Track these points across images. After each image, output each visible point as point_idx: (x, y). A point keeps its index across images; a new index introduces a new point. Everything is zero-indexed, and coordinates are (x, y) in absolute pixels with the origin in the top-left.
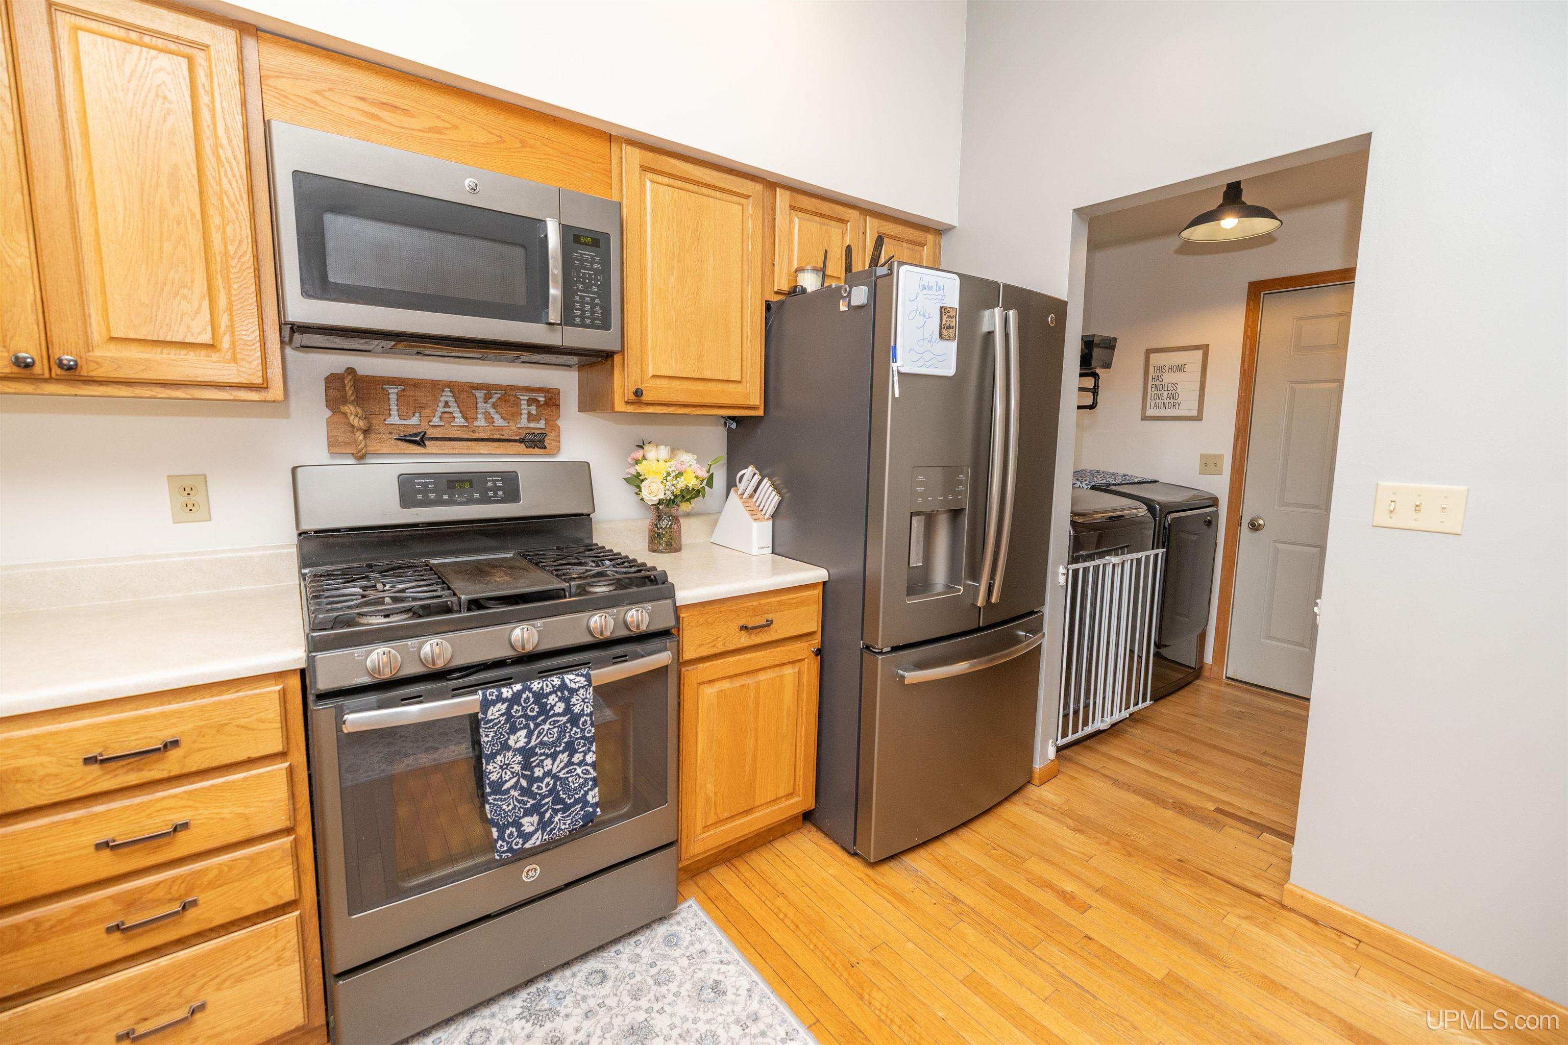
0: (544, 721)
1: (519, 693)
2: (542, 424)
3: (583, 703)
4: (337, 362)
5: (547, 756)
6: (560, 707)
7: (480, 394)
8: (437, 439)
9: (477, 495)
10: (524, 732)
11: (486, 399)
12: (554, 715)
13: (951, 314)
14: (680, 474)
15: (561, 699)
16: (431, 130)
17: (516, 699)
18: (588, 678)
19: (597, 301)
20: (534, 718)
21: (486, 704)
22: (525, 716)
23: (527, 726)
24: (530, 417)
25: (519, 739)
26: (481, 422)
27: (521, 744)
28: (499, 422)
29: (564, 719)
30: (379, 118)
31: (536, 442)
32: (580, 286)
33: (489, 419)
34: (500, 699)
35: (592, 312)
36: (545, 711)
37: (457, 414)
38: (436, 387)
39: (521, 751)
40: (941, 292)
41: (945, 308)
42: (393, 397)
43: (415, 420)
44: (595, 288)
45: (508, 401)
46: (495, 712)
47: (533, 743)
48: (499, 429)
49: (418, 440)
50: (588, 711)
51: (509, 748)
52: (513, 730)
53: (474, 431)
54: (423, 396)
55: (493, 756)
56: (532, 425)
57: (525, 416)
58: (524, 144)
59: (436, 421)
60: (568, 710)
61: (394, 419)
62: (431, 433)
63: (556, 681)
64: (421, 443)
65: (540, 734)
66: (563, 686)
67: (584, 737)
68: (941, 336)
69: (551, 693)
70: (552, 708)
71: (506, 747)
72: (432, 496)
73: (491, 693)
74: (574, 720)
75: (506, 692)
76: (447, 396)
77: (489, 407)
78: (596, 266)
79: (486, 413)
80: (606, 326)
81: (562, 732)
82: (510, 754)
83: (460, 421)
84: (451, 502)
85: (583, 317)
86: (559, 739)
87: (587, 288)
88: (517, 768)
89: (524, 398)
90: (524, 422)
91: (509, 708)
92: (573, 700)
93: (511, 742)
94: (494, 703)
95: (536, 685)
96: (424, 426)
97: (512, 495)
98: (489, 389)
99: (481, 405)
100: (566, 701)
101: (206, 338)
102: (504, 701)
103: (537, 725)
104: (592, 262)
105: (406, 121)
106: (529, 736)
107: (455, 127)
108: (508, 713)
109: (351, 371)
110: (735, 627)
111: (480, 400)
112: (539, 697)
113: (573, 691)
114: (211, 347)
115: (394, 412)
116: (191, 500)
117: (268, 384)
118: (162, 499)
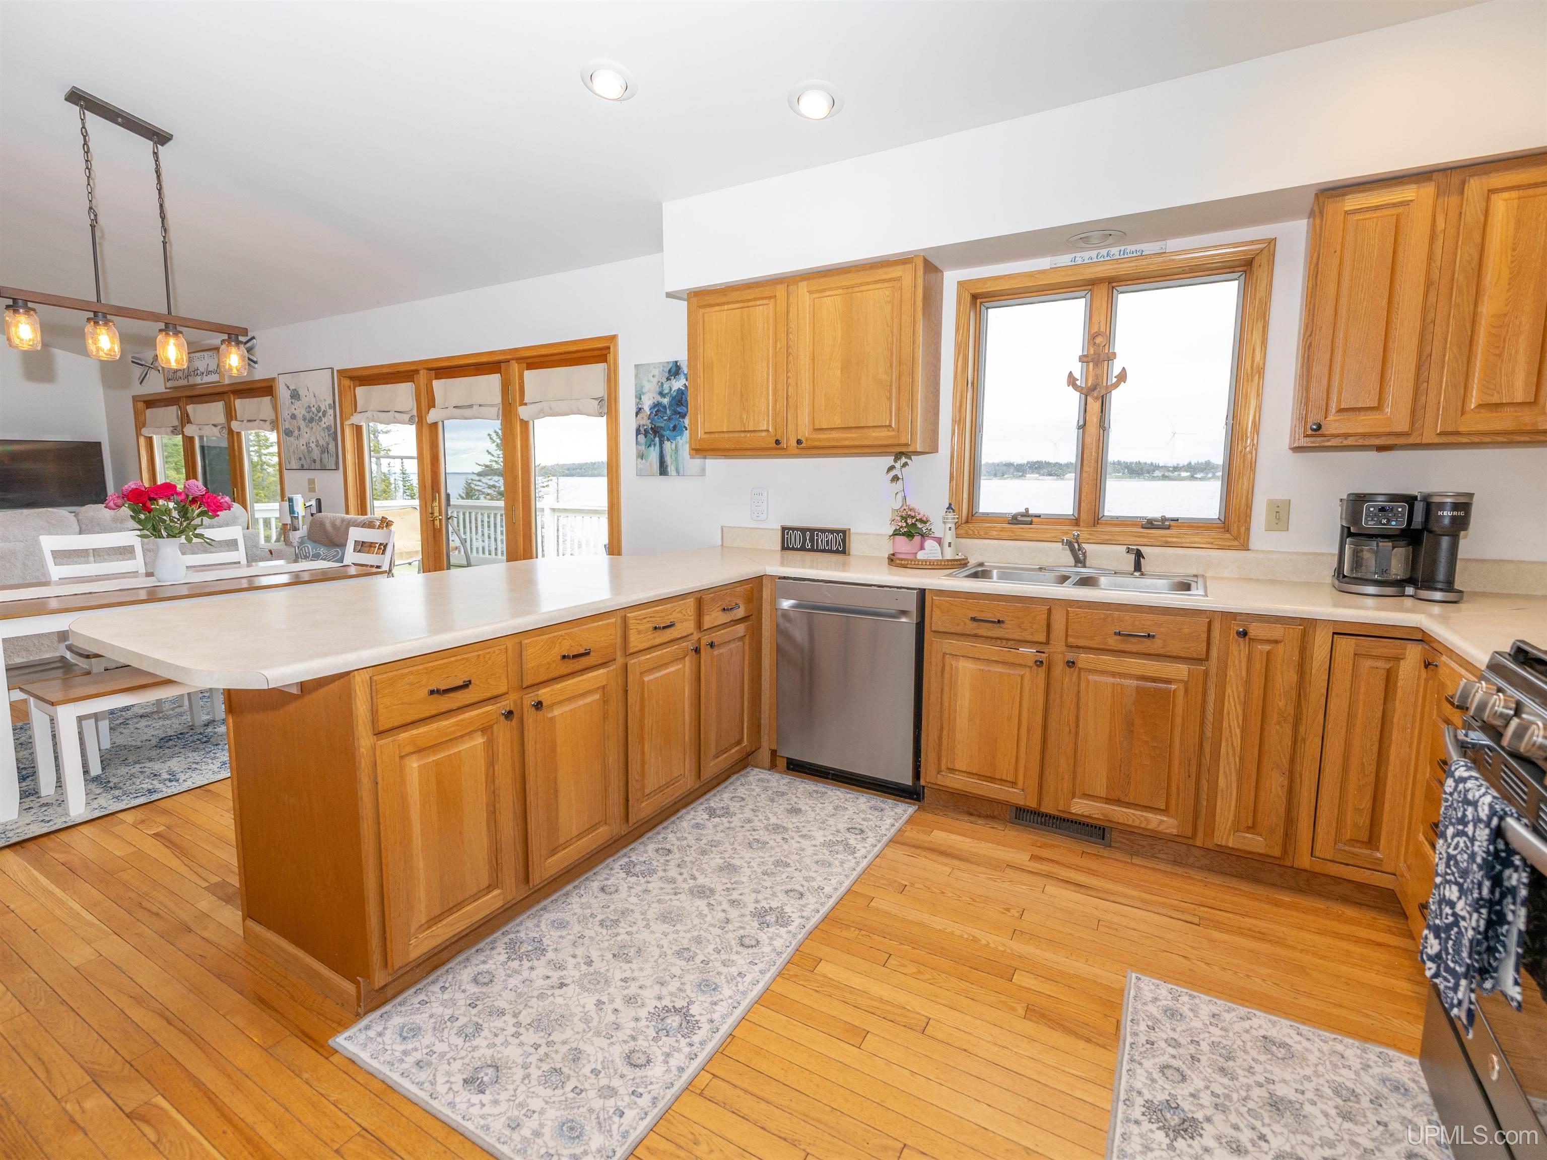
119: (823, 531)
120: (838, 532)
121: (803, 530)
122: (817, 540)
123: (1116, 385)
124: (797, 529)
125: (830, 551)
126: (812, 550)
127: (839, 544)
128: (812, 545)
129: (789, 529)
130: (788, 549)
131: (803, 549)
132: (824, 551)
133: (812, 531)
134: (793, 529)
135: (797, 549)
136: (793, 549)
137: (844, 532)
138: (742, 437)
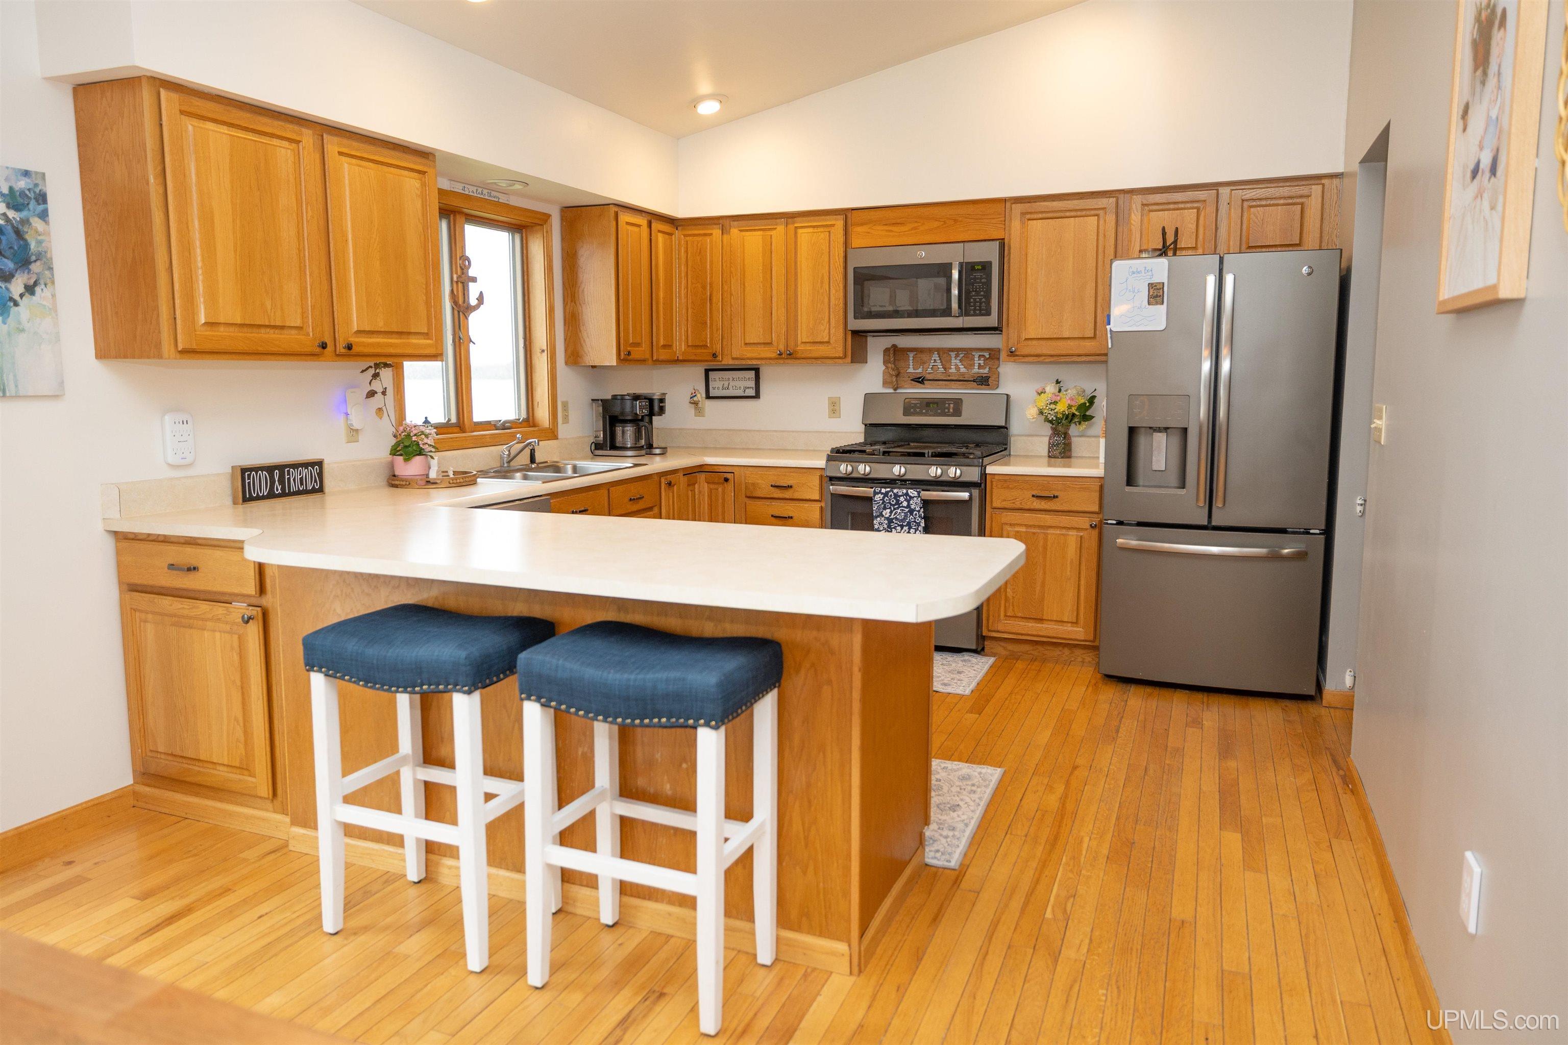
0: (898, 508)
1: (890, 491)
2: (986, 371)
3: (916, 504)
4: (888, 341)
5: (899, 525)
6: (905, 504)
7: (953, 354)
8: (930, 380)
9: (939, 411)
10: (888, 511)
11: (957, 356)
12: (902, 507)
13: (1158, 287)
14: (1055, 403)
15: (906, 500)
16: (912, 229)
17: (886, 494)
18: (919, 493)
19: (984, 300)
20: (894, 505)
21: (875, 493)
22: (890, 503)
23: (890, 508)
24: (980, 367)
25: (886, 513)
26: (953, 370)
27: (887, 516)
28: (963, 370)
29: (907, 510)
30: (891, 231)
31: (983, 381)
32: (974, 293)
33: (958, 368)
34: (880, 492)
35: (980, 307)
36: (898, 503)
37: (940, 366)
38: (930, 351)
39: (887, 519)
40: (1150, 273)
41: (1152, 284)
42: (911, 359)
43: (920, 370)
44: (982, 293)
45: (968, 357)
46: (878, 497)
47: (892, 517)
48: (963, 374)
49: (920, 380)
50: (918, 509)
51: (883, 516)
52: (885, 508)
53: (949, 376)
54: (925, 357)
55: (877, 517)
56: (981, 371)
57: (976, 367)
58: (955, 221)
59: (929, 370)
60: (908, 506)
61: (911, 370)
62: (928, 377)
63: (905, 491)
64: (922, 383)
65: (896, 513)
66: (907, 494)
67: (915, 522)
68: (1149, 304)
69: (901, 496)
70: (902, 502)
71: (881, 515)
72: (918, 410)
73: (878, 490)
74: (911, 511)
75: (883, 490)
76: (935, 356)
77: (958, 362)
78: (983, 280)
79: (956, 365)
80: (988, 313)
81: (906, 516)
82: (883, 519)
83: (941, 370)
84: (926, 415)
85: (975, 310)
86: (904, 519)
87: (978, 293)
88: (886, 526)
89: (976, 355)
90: (976, 369)
91: (884, 498)
92: (911, 502)
93: (884, 513)
94: (878, 493)
95: (895, 491)
96: (924, 374)
97: (957, 412)
98: (958, 350)
99: (954, 361)
100: (908, 501)
101: (826, 339)
102: (882, 494)
103: (895, 509)
104: (981, 279)
105: (903, 228)
106: (891, 512)
107: (923, 224)
108: (883, 499)
109: (894, 346)
110: (1029, 494)
111: (953, 359)
112: (896, 496)
113: (911, 498)
114: (828, 342)
115: (911, 367)
116: (834, 408)
117: (845, 356)
118: (825, 406)
119: (295, 466)
120: (312, 464)
121: (270, 469)
122: (289, 479)
123: (479, 307)
124: (262, 468)
125: (306, 492)
126: (284, 494)
127: (316, 481)
128: (283, 489)
129: (251, 470)
130: (252, 499)
131: (271, 495)
132: (298, 493)
133: (281, 468)
134: (257, 469)
135: (263, 498)
136: (258, 498)
137: (320, 464)
138: (265, 334)
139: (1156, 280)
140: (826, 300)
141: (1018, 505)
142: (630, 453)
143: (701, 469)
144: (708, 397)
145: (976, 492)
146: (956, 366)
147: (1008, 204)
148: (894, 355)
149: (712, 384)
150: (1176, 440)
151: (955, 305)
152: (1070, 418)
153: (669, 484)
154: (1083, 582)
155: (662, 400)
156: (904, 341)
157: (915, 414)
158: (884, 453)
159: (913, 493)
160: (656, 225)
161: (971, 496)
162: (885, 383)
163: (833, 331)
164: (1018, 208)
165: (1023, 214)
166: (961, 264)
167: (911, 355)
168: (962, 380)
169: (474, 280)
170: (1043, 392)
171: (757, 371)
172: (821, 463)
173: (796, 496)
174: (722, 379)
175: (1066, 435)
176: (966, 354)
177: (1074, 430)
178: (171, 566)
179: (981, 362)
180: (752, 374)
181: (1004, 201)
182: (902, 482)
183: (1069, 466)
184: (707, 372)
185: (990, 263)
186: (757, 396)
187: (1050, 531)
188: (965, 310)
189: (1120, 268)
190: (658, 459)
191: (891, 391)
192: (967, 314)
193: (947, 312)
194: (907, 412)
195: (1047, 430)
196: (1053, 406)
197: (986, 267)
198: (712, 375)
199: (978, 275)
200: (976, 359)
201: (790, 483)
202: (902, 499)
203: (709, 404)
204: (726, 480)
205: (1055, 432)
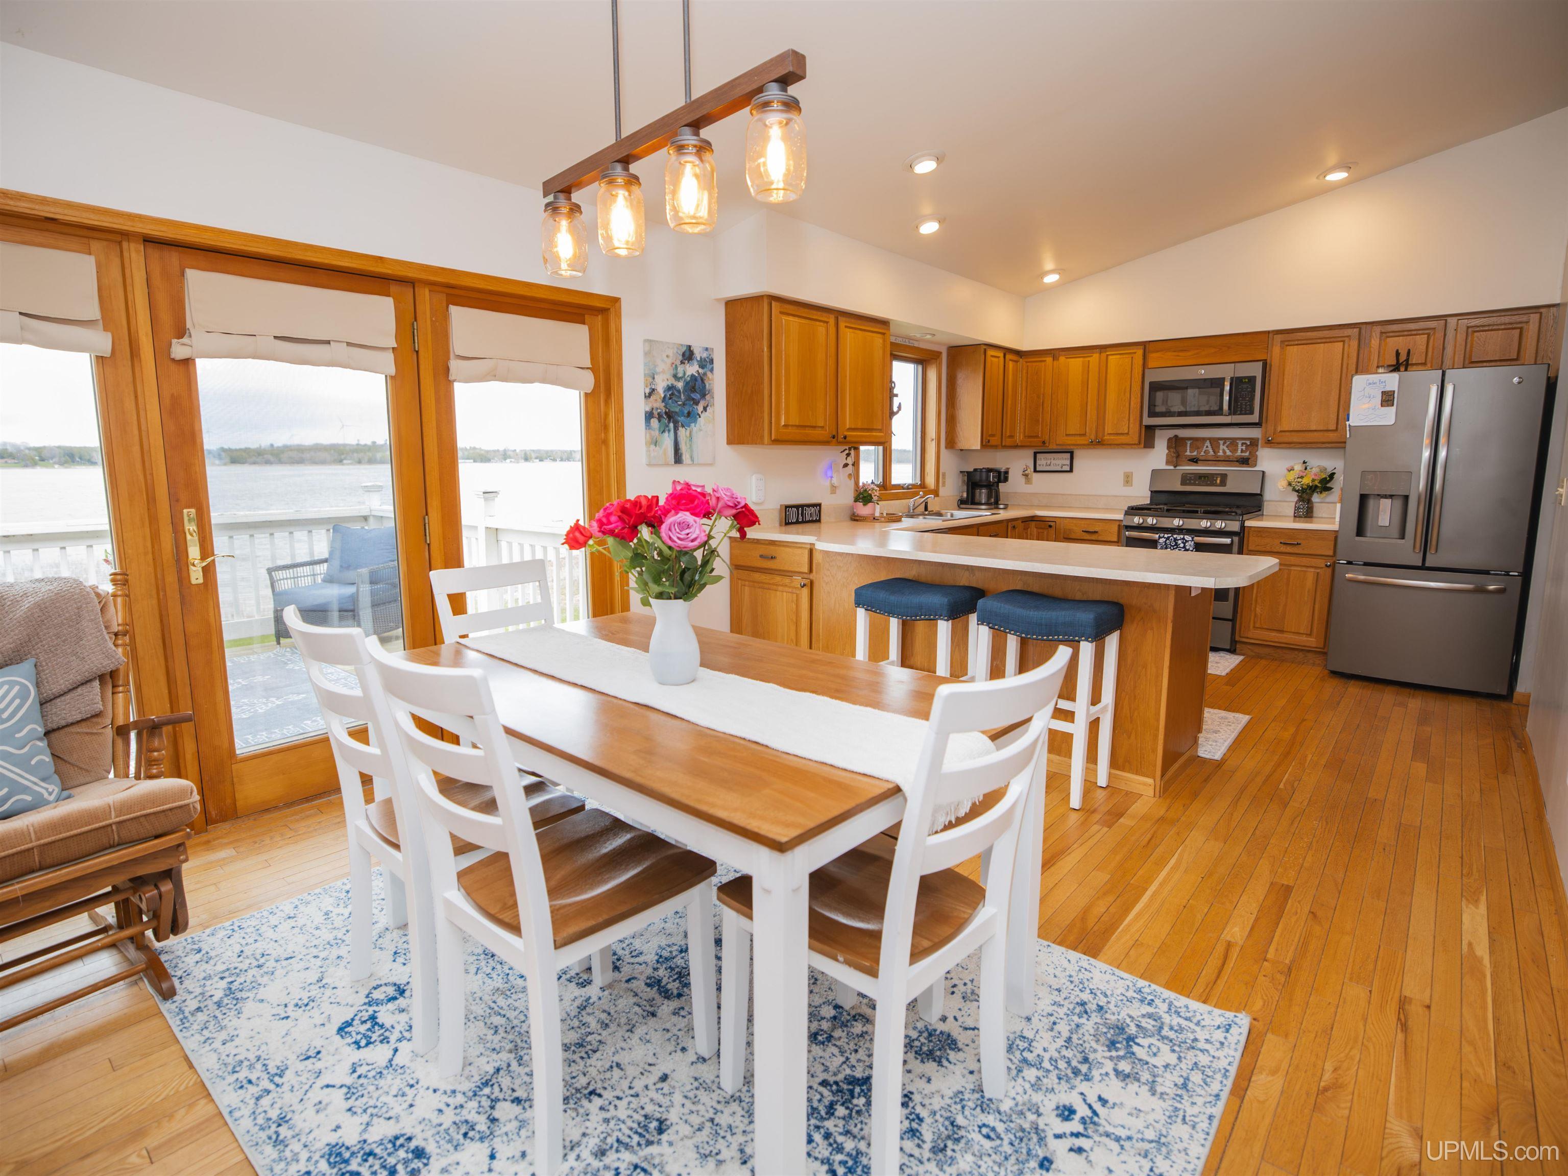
0: (1176, 548)
1: (1170, 536)
2: (1247, 454)
3: (1189, 545)
4: (1172, 433)
6: (1182, 545)
7: (1221, 442)
8: (1202, 460)
9: (1209, 482)
11: (1224, 443)
12: (1179, 547)
13: (1390, 393)
14: (1302, 477)
15: (1182, 542)
16: (1193, 354)
17: (1168, 538)
18: (1192, 538)
19: (1249, 403)
20: (1173, 546)
21: (1160, 537)
22: (1170, 544)
23: (1170, 548)
24: (1242, 451)
26: (1221, 453)
28: (1228, 453)
29: (1183, 549)
30: (1179, 356)
31: (1244, 461)
32: (1241, 398)
33: (1224, 452)
34: (1163, 537)
35: (1245, 408)
36: (1176, 544)
37: (1211, 451)
38: (1204, 439)
40: (1384, 384)
41: (1385, 392)
42: (1188, 445)
43: (1195, 453)
44: (1248, 398)
45: (1233, 444)
46: (1162, 540)
48: (1228, 456)
49: (1195, 461)
50: (1191, 549)
53: (1218, 457)
54: (1199, 443)
56: (1243, 454)
57: (1239, 451)
58: (1229, 348)
59: (1202, 453)
60: (1184, 547)
61: (1188, 453)
62: (1201, 458)
63: (1182, 536)
64: (1196, 462)
66: (1183, 539)
68: (1382, 406)
69: (1179, 539)
70: (1179, 544)
72: (1192, 481)
73: (1162, 535)
75: (1166, 536)
76: (1208, 443)
77: (1225, 448)
78: (1249, 389)
80: (1252, 413)
83: (1212, 453)
84: (1199, 485)
85: (1241, 411)
87: (1244, 398)
89: (1240, 443)
90: (1239, 453)
91: (1166, 541)
92: (1186, 544)
95: (1175, 536)
96: (1198, 456)
97: (1223, 483)
98: (1225, 439)
99: (1222, 447)
100: (1184, 544)
101: (1126, 431)
102: (1165, 538)
103: (1173, 549)
104: (1247, 388)
105: (1187, 354)
107: (1204, 350)
109: (1176, 436)
110: (1277, 542)
111: (1221, 445)
112: (1175, 540)
113: (1187, 541)
114: (1128, 434)
115: (1188, 451)
116: (1128, 479)
117: (1140, 443)
118: (1121, 479)
119: (809, 506)
120: (816, 505)
121: (797, 507)
122: (806, 513)
123: (897, 412)
124: (794, 506)
125: (813, 521)
126: (803, 522)
127: (818, 515)
128: (803, 518)
129: (789, 506)
130: (789, 522)
131: (797, 522)
132: (810, 521)
133: (802, 506)
134: (792, 506)
135: (794, 522)
136: (792, 522)
137: (819, 505)
138: (808, 431)
139: (1388, 389)
140: (1127, 405)
141: (1268, 549)
142: (983, 507)
143: (1033, 519)
144: (1035, 471)
145: (1236, 539)
146: (1224, 450)
147: (1271, 335)
148: (1176, 444)
149: (1038, 462)
150: (1398, 503)
151: (1226, 406)
152: (1312, 489)
153: (1014, 527)
154: (1317, 606)
155: (1006, 473)
156: (1183, 433)
157: (1190, 484)
158: (1168, 510)
159: (1188, 538)
160: (1008, 356)
161: (1232, 541)
162: (1168, 463)
163: (1131, 426)
164: (1278, 338)
165: (1282, 342)
166: (1232, 379)
167: (1189, 442)
168: (1227, 461)
169: (896, 395)
170: (1292, 469)
171: (1072, 453)
172: (1120, 516)
173: (1100, 538)
174: (1046, 459)
175: (1309, 501)
176: (1233, 442)
177: (1316, 498)
178: (761, 556)
179: (1244, 448)
180: (1068, 455)
181: (1269, 332)
182: (1180, 530)
183: (1311, 522)
184: (1035, 454)
185: (1255, 377)
186: (1071, 471)
187: (1293, 568)
188: (1233, 411)
189: (1359, 382)
190: (1001, 511)
191: (1172, 468)
192: (1235, 414)
193: (1219, 412)
194: (1183, 483)
195: (1294, 497)
196: (1300, 480)
197: (1252, 380)
198: (1038, 456)
199: (1245, 386)
200: (1240, 445)
201: (1096, 529)
202: (1180, 542)
203: (1036, 476)
204: (1050, 526)
205: (1301, 499)
